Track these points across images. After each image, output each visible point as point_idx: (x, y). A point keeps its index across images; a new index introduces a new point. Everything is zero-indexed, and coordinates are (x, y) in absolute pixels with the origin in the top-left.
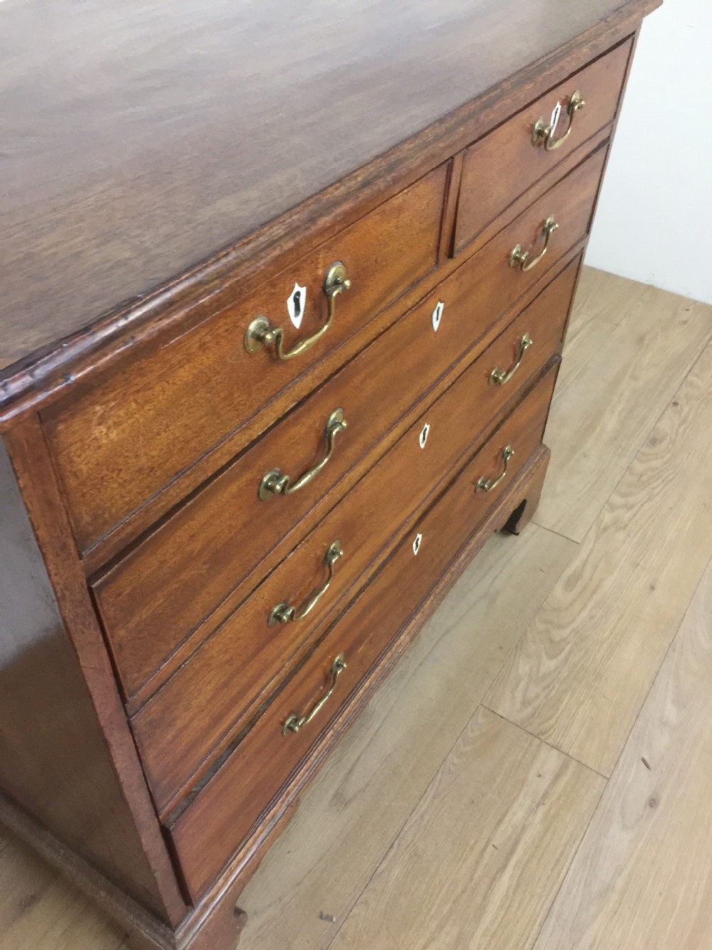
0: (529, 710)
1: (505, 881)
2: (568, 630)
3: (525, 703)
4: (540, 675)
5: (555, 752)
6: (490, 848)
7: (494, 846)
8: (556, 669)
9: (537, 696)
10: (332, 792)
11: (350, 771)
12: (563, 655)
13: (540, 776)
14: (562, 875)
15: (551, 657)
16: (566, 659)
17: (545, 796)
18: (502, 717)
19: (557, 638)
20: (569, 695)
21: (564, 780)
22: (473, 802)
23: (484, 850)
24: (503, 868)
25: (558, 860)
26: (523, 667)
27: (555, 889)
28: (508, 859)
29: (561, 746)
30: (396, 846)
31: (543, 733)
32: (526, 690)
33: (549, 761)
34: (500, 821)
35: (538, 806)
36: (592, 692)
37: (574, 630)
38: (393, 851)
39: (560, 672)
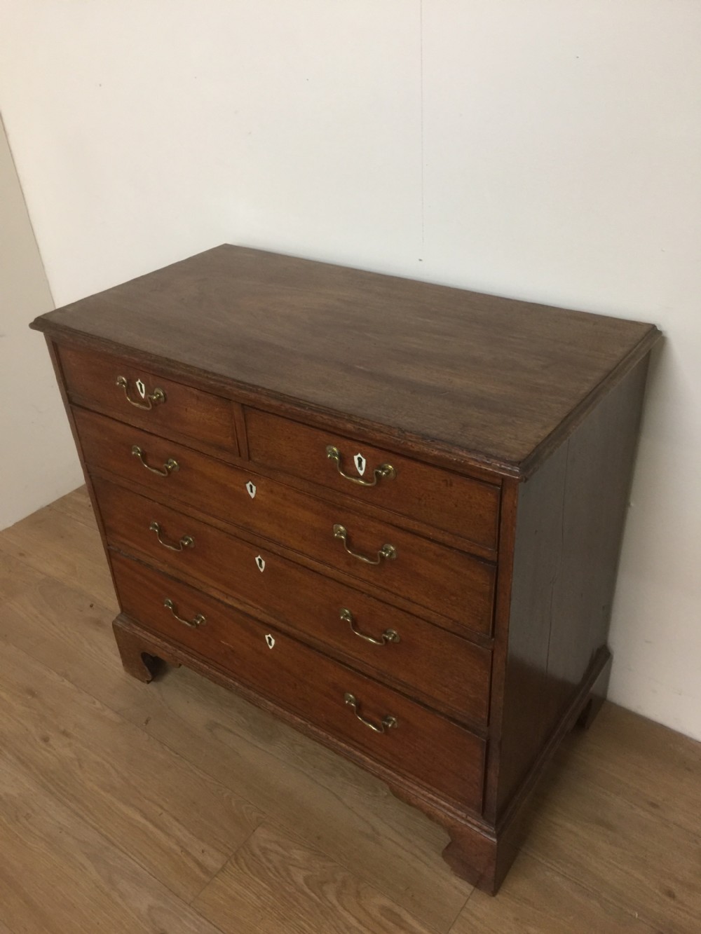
0: (257, 852)
1: (138, 817)
2: (335, 902)
3: (264, 851)
4: (291, 868)
5: (220, 866)
6: (160, 811)
7: (161, 814)
8: (293, 881)
9: (269, 861)
10: (219, 722)
11: (230, 731)
12: (307, 890)
13: (203, 852)
14: (132, 856)
15: (306, 880)
16: (304, 893)
17: (188, 854)
18: (254, 831)
19: (325, 888)
20: (269, 889)
21: (197, 870)
22: (194, 803)
23: (162, 807)
24: (146, 818)
25: (141, 854)
26: (298, 854)
27: (125, 850)
28: (151, 821)
29: (223, 872)
30: (178, 756)
31: (236, 859)
32: (277, 853)
33: (213, 860)
34: (177, 820)
35: (181, 847)
36: (269, 909)
37: (335, 907)
38: (173, 754)
39: (290, 884)
